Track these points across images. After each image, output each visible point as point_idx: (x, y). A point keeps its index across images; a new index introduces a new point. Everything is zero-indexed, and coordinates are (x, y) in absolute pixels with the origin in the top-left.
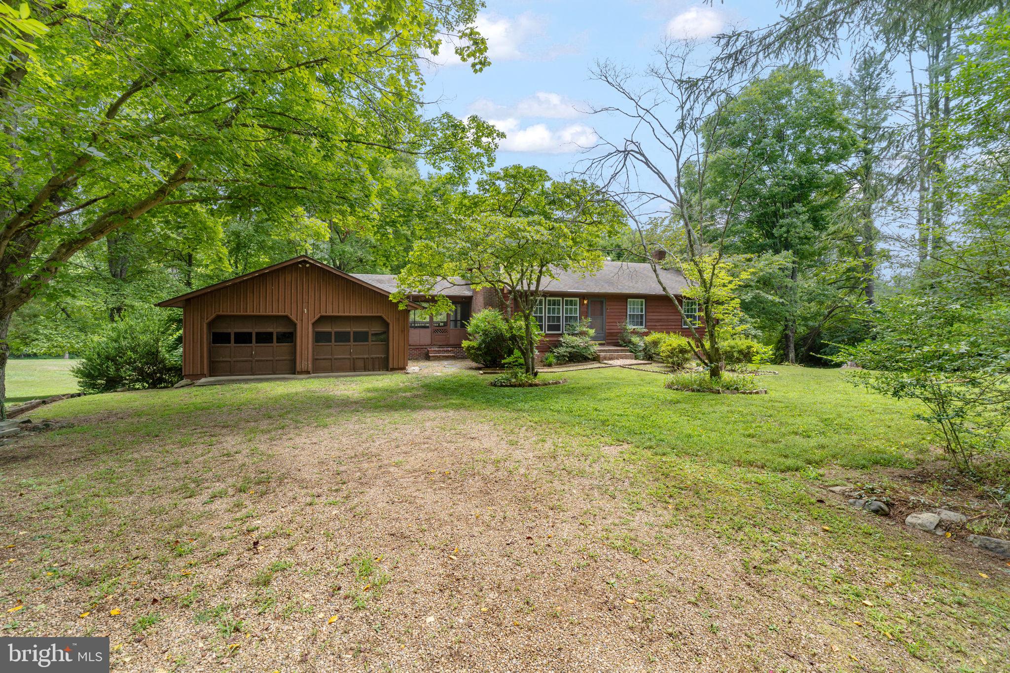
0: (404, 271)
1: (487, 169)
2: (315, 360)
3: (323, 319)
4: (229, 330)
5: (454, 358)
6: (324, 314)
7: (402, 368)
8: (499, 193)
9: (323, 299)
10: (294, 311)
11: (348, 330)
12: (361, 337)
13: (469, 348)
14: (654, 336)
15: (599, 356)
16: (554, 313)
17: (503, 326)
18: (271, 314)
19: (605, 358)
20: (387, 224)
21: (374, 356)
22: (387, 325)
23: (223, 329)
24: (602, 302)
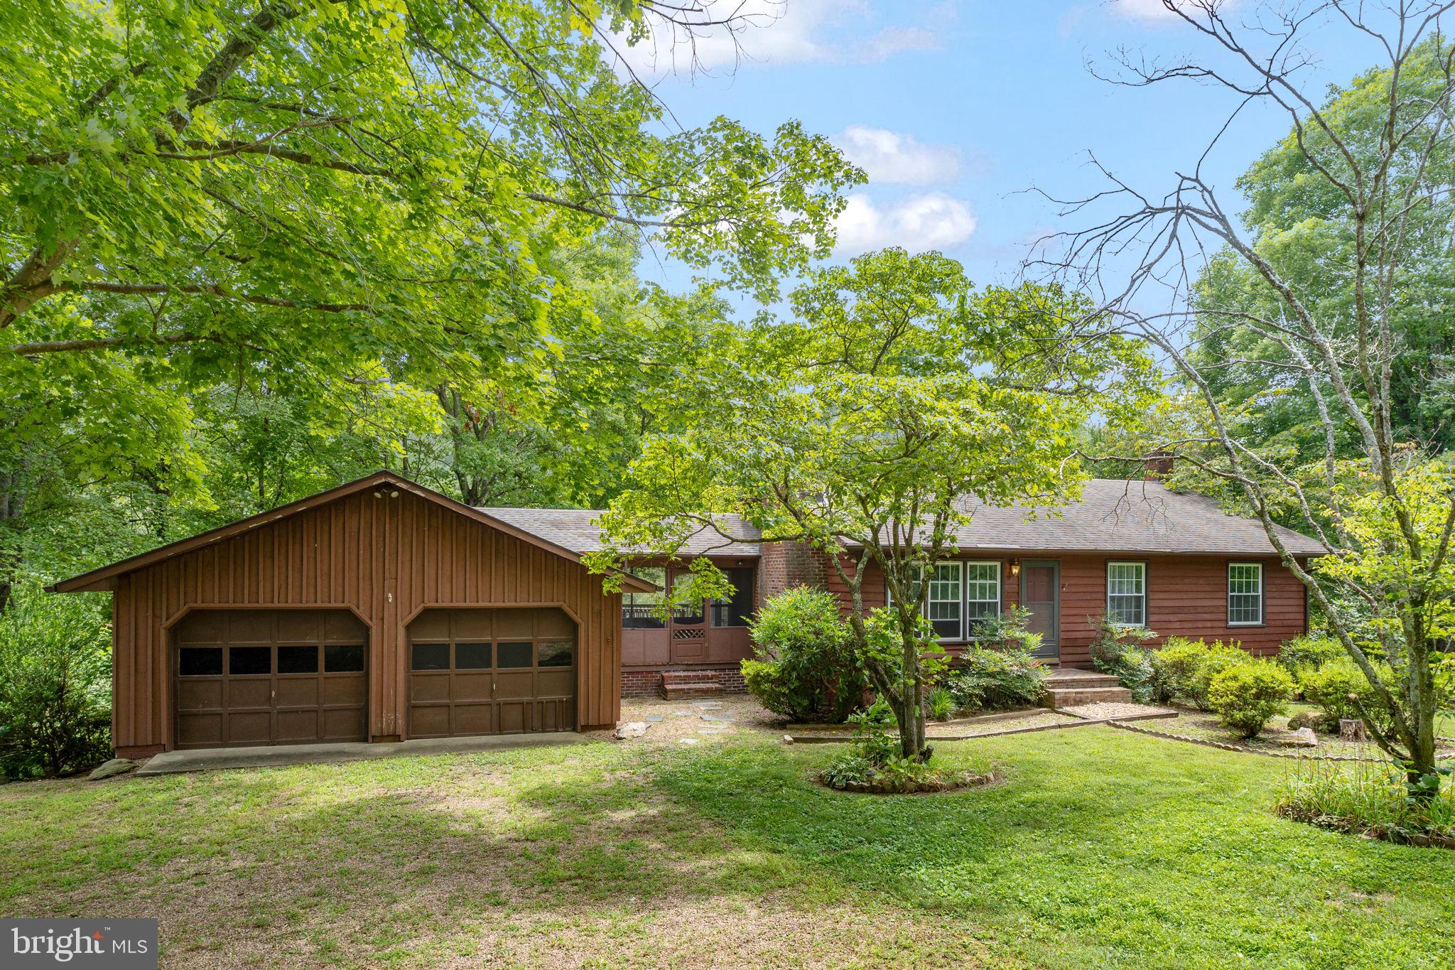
0: (616, 504)
1: (813, 263)
2: (411, 708)
3: (429, 616)
4: (217, 644)
5: (719, 693)
6: (433, 604)
7: (605, 725)
8: (842, 320)
9: (430, 570)
10: (364, 597)
11: (487, 639)
12: (516, 655)
13: (757, 679)
14: (1179, 649)
15: (1051, 695)
16: (944, 596)
17: (839, 632)
18: (312, 605)
19: (1066, 701)
20: (576, 395)
21: (544, 698)
22: (574, 627)
23: (203, 640)
24: (1051, 571)
